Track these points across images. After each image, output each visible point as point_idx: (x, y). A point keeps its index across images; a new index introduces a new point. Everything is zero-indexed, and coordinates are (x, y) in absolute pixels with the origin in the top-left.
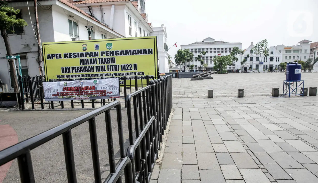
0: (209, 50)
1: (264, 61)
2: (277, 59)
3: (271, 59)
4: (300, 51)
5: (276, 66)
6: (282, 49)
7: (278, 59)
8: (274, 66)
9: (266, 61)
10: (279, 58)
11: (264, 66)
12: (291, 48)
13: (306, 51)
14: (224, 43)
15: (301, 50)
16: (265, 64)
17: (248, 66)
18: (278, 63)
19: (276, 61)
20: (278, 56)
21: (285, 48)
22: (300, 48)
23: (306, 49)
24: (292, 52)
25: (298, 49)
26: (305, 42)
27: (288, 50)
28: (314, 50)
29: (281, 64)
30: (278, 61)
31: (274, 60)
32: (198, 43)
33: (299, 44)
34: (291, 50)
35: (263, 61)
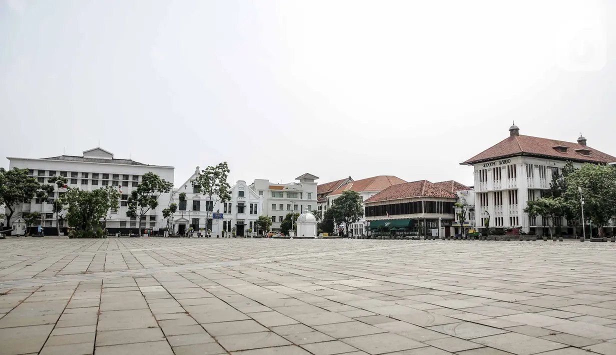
0: (90, 177)
1: (225, 212)
2: (251, 207)
3: (241, 208)
4: (299, 196)
5: (251, 223)
6: (265, 188)
7: (254, 209)
8: (247, 222)
9: (230, 212)
10: (256, 207)
11: (225, 222)
12: (281, 188)
13: (310, 194)
14: (134, 163)
15: (301, 193)
16: (227, 217)
17: (188, 221)
18: (255, 218)
19: (251, 212)
20: (254, 201)
21: (271, 187)
22: (299, 189)
23: (309, 191)
24: (285, 195)
25: (295, 191)
26: (308, 178)
27: (277, 191)
28: (327, 197)
29: (260, 218)
30: (256, 212)
31: (247, 210)
32: (66, 158)
33: (298, 182)
34: (283, 192)
35: (221, 212)
